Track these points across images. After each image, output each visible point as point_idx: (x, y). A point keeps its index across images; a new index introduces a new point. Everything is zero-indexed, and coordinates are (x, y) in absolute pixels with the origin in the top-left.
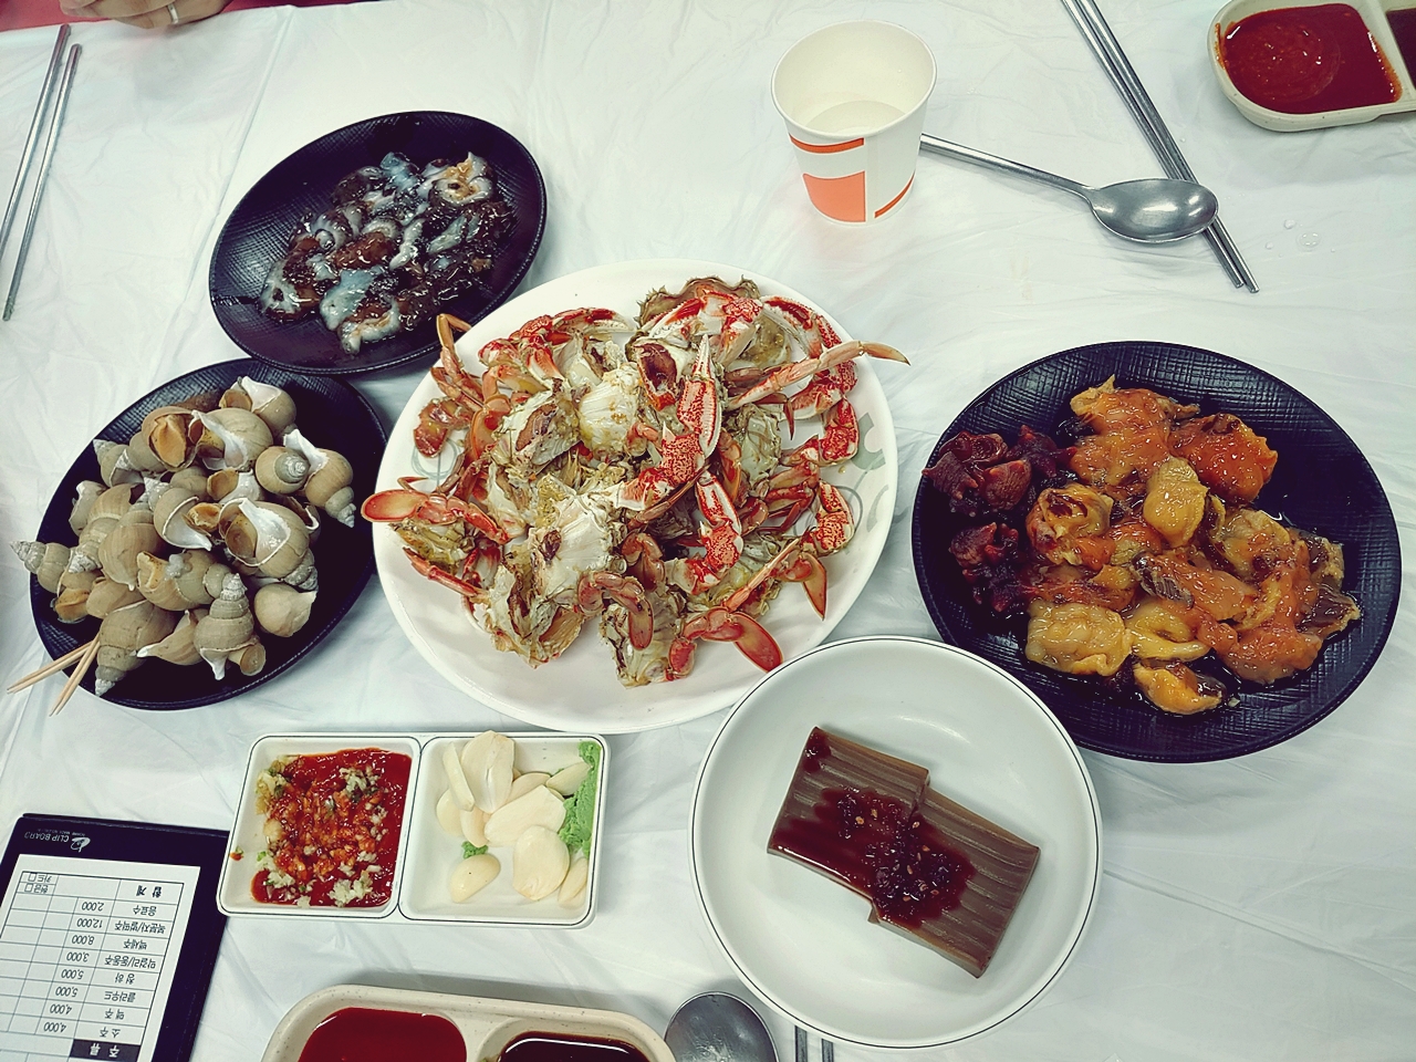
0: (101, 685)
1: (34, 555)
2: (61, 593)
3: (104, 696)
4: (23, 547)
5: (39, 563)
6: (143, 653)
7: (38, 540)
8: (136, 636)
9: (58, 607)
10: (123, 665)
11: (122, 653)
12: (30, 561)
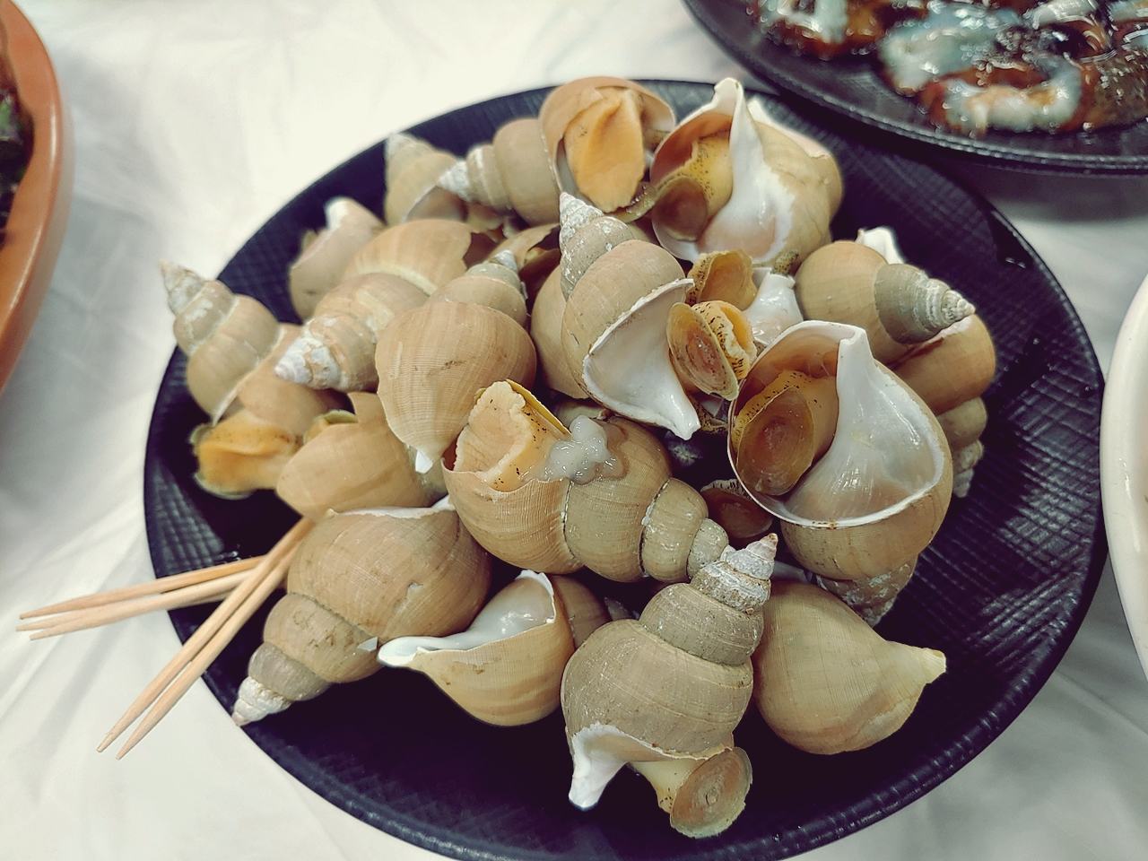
0: (256, 698)
1: (201, 306)
2: (222, 419)
3: (252, 730)
4: (187, 282)
5: (206, 328)
6: (397, 654)
7: (220, 278)
8: (398, 602)
9: (207, 446)
10: (334, 667)
11: (341, 635)
12: (189, 318)
